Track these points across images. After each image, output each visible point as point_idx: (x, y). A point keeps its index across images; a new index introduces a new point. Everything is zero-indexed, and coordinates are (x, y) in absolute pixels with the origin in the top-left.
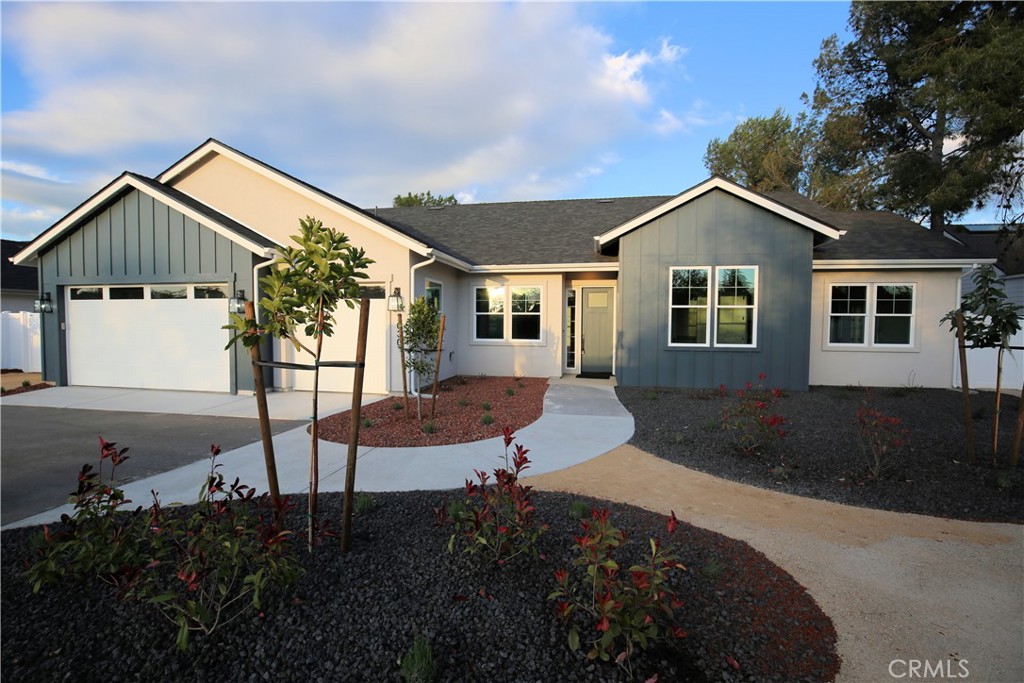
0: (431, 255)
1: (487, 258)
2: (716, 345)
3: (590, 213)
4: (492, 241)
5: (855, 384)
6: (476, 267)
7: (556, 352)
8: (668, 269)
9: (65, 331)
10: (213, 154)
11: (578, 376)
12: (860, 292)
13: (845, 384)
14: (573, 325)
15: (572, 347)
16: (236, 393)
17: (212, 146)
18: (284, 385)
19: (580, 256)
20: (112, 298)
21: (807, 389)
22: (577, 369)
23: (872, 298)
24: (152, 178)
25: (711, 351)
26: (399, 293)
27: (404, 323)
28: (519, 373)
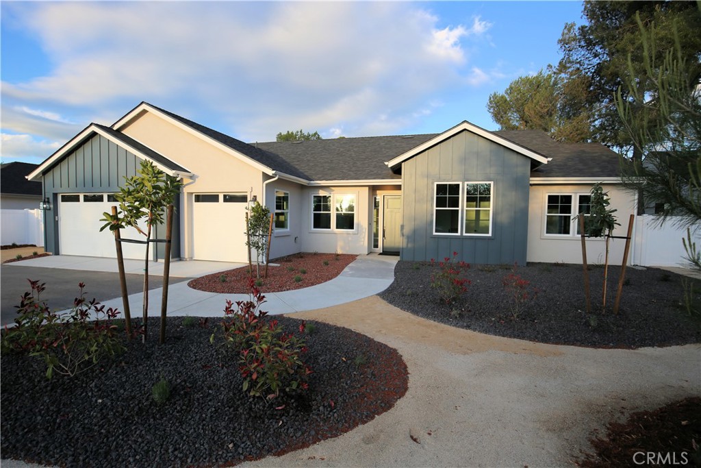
0: (275, 175)
1: (320, 176)
2: (465, 234)
3: (395, 145)
4: (327, 165)
5: (560, 262)
6: (312, 182)
7: (364, 238)
8: (433, 183)
9: (58, 221)
10: (144, 112)
11: (380, 254)
12: (568, 199)
13: (553, 262)
14: (377, 219)
15: (376, 235)
16: (157, 261)
17: (144, 107)
18: (186, 257)
19: (380, 174)
20: (85, 201)
21: (525, 265)
22: (380, 249)
23: (575, 204)
24: (109, 126)
25: (462, 238)
26: (256, 199)
27: (249, 217)
28: (339, 252)
